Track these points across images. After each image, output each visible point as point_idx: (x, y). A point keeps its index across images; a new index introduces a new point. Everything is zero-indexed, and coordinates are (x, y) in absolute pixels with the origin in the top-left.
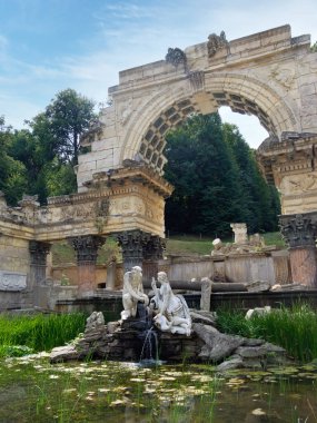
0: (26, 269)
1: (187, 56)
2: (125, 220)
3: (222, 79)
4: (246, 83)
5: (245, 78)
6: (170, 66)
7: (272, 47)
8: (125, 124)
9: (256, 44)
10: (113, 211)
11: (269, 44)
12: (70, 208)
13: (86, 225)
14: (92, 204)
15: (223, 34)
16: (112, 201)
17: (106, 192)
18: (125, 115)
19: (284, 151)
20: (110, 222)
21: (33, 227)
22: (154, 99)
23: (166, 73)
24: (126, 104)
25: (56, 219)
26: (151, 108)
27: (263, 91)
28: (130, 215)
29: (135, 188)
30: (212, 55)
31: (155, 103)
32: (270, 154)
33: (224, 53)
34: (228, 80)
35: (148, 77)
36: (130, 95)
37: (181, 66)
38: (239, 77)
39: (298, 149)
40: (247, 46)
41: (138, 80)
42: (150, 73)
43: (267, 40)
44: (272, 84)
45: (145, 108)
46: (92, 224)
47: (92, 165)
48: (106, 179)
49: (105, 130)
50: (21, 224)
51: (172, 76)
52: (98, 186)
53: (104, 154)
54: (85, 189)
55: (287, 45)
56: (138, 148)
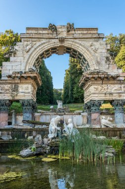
1: (58, 29)
2: (26, 94)
3: (72, 43)
4: (80, 46)
5: (80, 44)
6: (50, 31)
7: (91, 35)
8: (28, 52)
9: (85, 32)
10: (20, 90)
11: (90, 34)
13: (6, 95)
14: (9, 86)
15: (73, 24)
16: (20, 86)
17: (17, 81)
18: (28, 48)
19: (94, 76)
20: (18, 95)
22: (42, 44)
23: (48, 34)
24: (28, 43)
26: (40, 47)
27: (87, 51)
28: (29, 93)
29: (32, 81)
30: (68, 31)
31: (42, 46)
32: (89, 76)
33: (73, 32)
34: (74, 43)
35: (40, 34)
36: (31, 39)
37: (55, 33)
38: (78, 43)
39: (99, 76)
40: (82, 32)
41: (35, 34)
42: (41, 32)
43: (89, 32)
44: (90, 49)
45: (38, 47)
46: (9, 95)
47: (10, 68)
48: (19, 75)
49: (18, 53)
51: (51, 36)
52: (14, 78)
53: (16, 64)
54: (7, 78)
55: (96, 36)
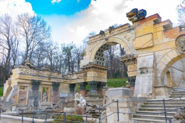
0: (68, 92)
1: (105, 33)
2: (90, 78)
3: (113, 39)
4: (118, 40)
5: (118, 38)
6: (101, 36)
9: (120, 29)
10: (88, 76)
12: (78, 75)
14: (83, 74)
15: (113, 26)
16: (88, 73)
17: (86, 70)
18: (91, 49)
19: (125, 59)
20: (87, 79)
21: (70, 80)
22: (97, 45)
24: (91, 46)
25: (75, 78)
30: (110, 32)
32: (123, 60)
33: (113, 31)
36: (92, 44)
37: (103, 35)
39: (129, 59)
40: (118, 29)
41: (93, 40)
43: (123, 28)
45: (95, 47)
46: (83, 79)
47: (83, 63)
48: (85, 67)
49: (86, 53)
50: (67, 79)
51: (101, 38)
52: (84, 69)
54: (81, 70)
55: (128, 29)
56: (94, 58)
